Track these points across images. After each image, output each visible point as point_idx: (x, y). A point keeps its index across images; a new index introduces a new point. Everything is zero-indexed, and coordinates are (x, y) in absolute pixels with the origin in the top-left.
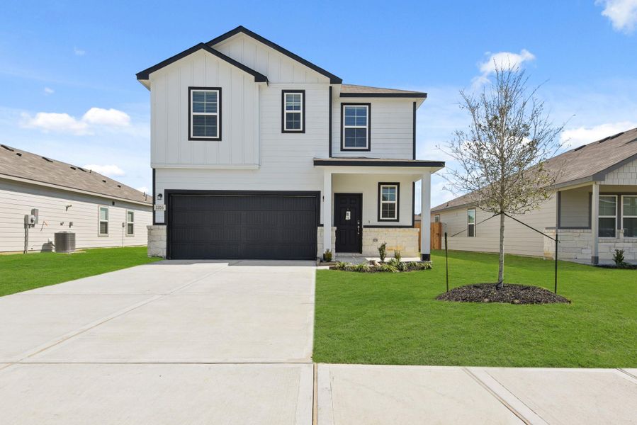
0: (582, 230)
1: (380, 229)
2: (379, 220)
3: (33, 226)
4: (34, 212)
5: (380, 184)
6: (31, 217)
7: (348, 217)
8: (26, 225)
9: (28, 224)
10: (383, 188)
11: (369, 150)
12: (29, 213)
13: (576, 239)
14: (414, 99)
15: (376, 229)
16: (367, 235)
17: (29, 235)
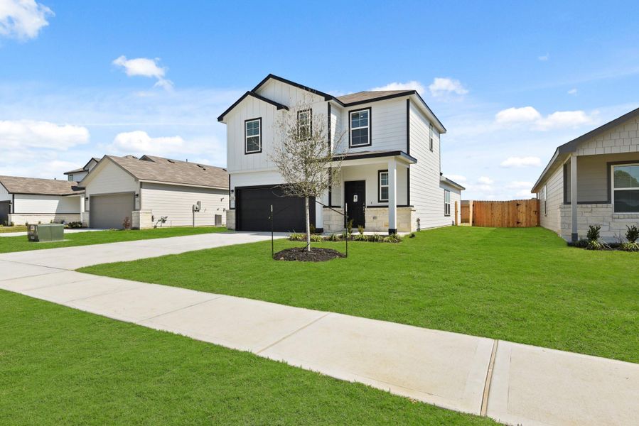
0: (594, 205)
1: (378, 209)
2: (379, 201)
3: (198, 211)
4: (198, 203)
5: (379, 171)
6: (196, 206)
7: (355, 200)
8: (193, 211)
9: (196, 210)
10: (382, 175)
11: (370, 145)
12: (196, 204)
13: (587, 215)
14: (407, 97)
15: (375, 209)
16: (369, 214)
17: (195, 216)
